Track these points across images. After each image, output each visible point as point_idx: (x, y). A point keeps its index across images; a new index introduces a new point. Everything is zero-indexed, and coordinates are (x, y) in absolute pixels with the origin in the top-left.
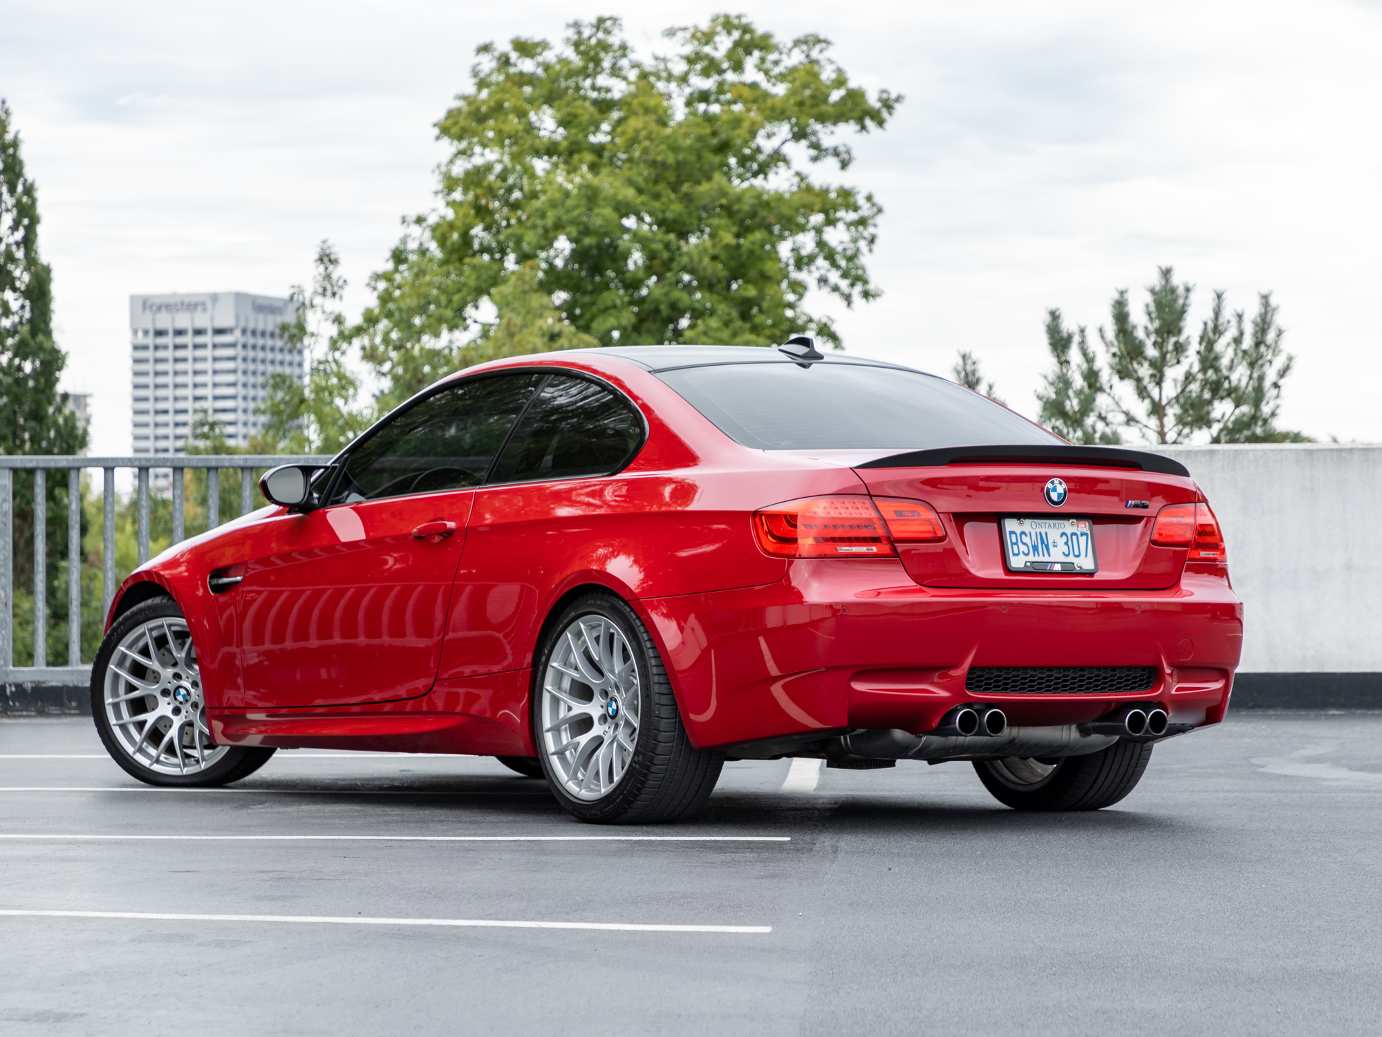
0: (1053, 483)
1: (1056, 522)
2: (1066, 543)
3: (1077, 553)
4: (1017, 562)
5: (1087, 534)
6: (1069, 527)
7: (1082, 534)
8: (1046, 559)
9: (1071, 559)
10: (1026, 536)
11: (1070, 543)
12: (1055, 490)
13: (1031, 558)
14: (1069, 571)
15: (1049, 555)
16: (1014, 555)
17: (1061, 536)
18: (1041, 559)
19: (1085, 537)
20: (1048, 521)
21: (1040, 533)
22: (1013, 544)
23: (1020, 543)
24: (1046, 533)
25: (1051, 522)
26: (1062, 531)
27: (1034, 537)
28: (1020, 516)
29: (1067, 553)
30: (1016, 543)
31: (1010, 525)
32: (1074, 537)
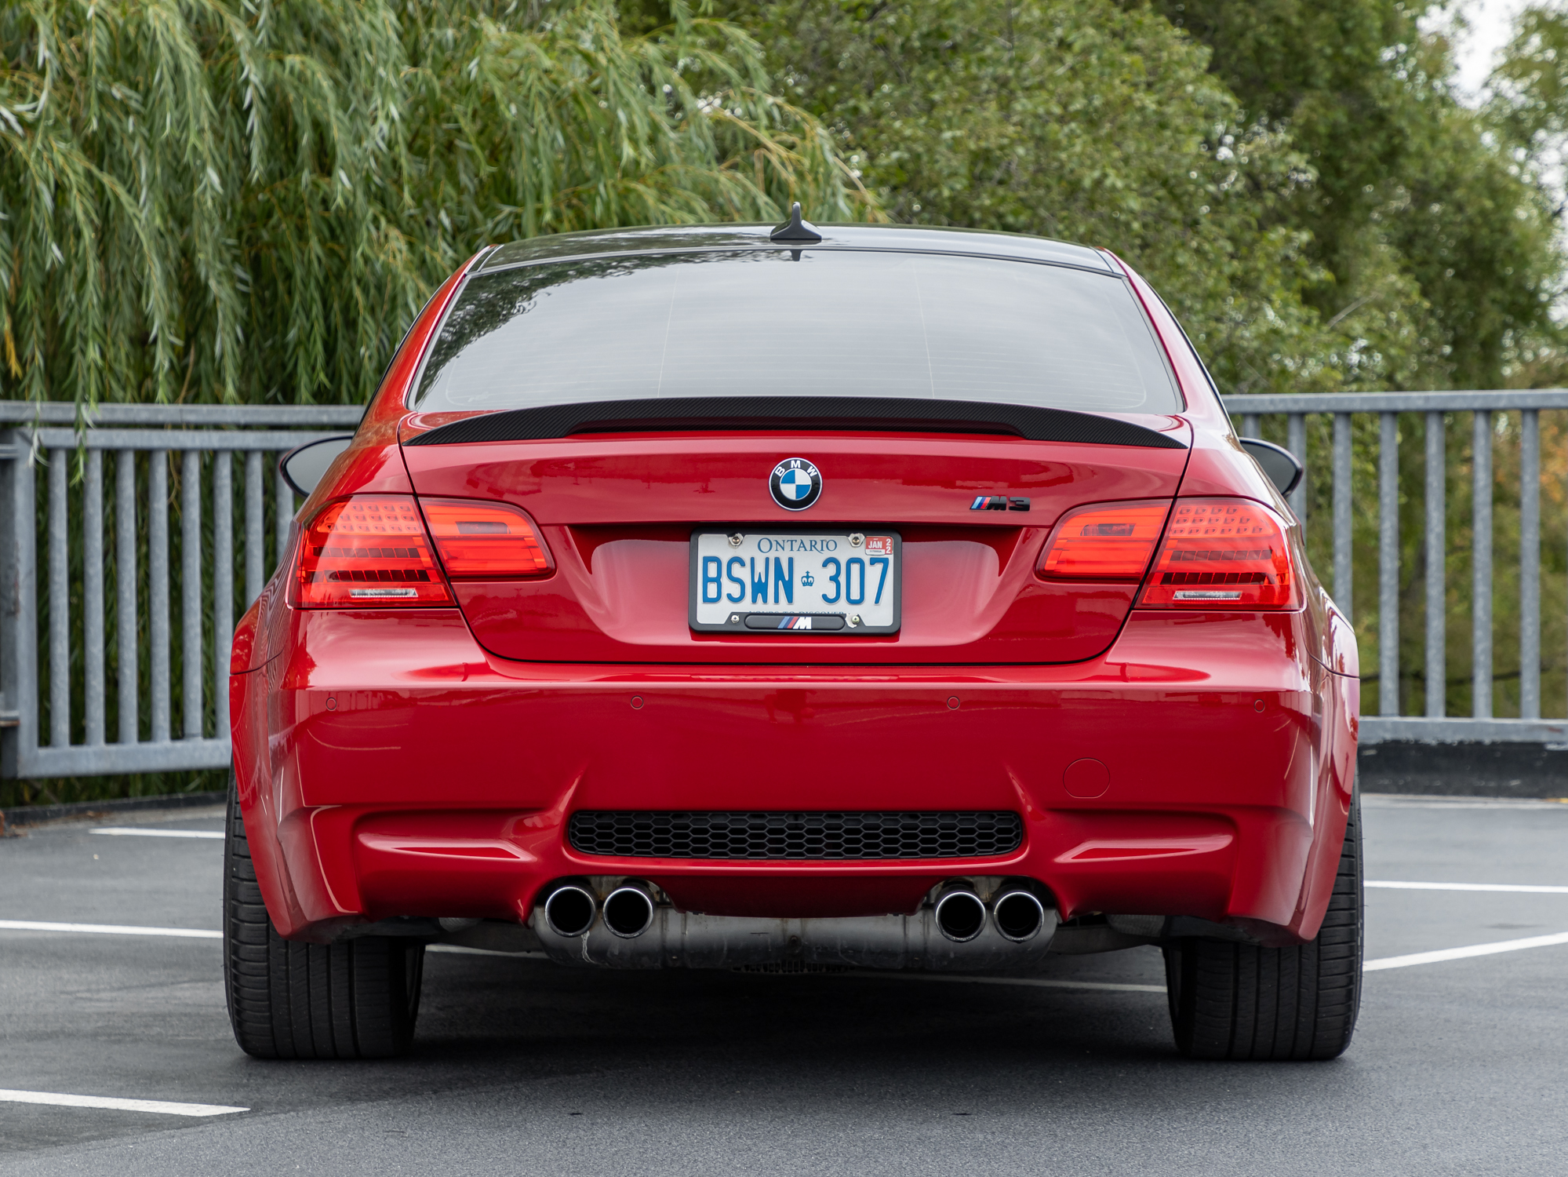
0: (787, 466)
1: (818, 538)
2: (834, 579)
3: (855, 595)
4: (711, 615)
5: (885, 562)
6: (845, 547)
7: (873, 561)
8: (783, 607)
9: (841, 607)
10: (743, 564)
11: (842, 579)
12: (790, 478)
13: (746, 606)
14: (829, 631)
15: (790, 600)
16: (706, 600)
17: (825, 565)
18: (771, 607)
19: (879, 567)
20: (798, 538)
21: (777, 560)
22: (707, 580)
23: (725, 579)
24: (791, 560)
25: (807, 539)
26: (827, 554)
27: (760, 568)
28: (732, 528)
29: (832, 595)
30: (717, 580)
31: (710, 545)
32: (855, 568)
